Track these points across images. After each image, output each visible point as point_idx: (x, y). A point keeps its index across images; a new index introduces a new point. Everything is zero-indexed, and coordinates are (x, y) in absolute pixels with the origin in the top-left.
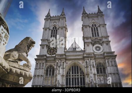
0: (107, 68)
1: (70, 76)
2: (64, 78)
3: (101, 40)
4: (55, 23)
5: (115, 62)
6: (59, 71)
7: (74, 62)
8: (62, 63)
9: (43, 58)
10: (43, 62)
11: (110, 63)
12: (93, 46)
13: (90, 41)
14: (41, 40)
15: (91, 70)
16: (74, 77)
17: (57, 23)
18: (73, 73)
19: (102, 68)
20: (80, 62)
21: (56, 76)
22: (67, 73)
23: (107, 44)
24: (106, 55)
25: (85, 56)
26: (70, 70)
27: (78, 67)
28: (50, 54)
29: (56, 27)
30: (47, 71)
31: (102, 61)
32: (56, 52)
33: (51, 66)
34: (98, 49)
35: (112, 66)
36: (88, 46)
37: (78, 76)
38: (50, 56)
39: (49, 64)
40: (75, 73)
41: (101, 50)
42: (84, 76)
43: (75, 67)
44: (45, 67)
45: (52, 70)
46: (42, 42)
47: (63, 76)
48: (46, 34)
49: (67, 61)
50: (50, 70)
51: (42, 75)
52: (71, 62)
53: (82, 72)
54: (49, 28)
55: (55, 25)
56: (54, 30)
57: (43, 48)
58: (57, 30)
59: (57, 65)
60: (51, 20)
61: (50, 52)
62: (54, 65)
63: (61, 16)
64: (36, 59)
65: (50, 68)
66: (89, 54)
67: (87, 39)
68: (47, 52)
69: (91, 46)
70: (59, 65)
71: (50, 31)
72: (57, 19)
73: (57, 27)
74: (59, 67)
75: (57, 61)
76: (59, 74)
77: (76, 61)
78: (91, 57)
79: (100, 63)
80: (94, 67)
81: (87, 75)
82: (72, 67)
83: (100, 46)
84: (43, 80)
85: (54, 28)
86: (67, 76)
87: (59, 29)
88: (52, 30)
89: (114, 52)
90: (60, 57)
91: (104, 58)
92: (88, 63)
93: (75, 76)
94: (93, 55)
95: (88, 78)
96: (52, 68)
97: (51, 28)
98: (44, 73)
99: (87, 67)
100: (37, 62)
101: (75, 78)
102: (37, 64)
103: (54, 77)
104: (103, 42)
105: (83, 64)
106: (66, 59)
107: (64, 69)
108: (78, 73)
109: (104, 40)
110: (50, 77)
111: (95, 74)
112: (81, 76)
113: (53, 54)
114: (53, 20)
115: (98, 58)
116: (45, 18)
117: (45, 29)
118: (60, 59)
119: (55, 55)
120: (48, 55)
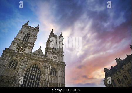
0: (58, 72)
1: (29, 72)
2: (24, 72)
3: (58, 53)
4: (30, 31)
5: (64, 69)
6: (22, 65)
7: (36, 62)
8: (26, 60)
9: (11, 52)
10: (10, 55)
11: (61, 69)
12: (53, 55)
13: (51, 51)
14: (14, 38)
15: (47, 70)
16: (32, 73)
17: (32, 32)
18: (32, 70)
19: (55, 71)
20: (41, 63)
21: (17, 69)
22: (28, 69)
23: (62, 57)
24: (59, 63)
25: (45, 59)
26: (31, 67)
27: (37, 66)
28: (18, 51)
29: (29, 34)
30: (11, 63)
31: (55, 67)
32: (24, 51)
33: (15, 60)
34: (55, 58)
35: (62, 71)
36: (49, 54)
37: (36, 73)
38: (18, 52)
39: (14, 58)
40: (34, 71)
41: (57, 59)
42: (40, 74)
43: (35, 66)
44: (10, 60)
45: (15, 64)
46: (14, 40)
47: (24, 70)
48: (20, 35)
49: (31, 60)
50: (14, 64)
51: (4, 65)
52: (33, 61)
53: (40, 71)
54: (24, 32)
55: (29, 32)
56: (28, 36)
57: (14, 45)
58: (29, 36)
59: (22, 61)
60: (27, 28)
61: (19, 49)
62: (18, 60)
63: (36, 28)
64: (3, 51)
65: (14, 62)
66: (49, 59)
67: (49, 49)
68: (16, 49)
69: (51, 54)
70: (23, 61)
71: (24, 35)
72: (33, 29)
73: (31, 34)
74: (23, 62)
75: (23, 58)
76: (21, 68)
77: (38, 62)
78: (50, 62)
79: (54, 68)
80: (50, 69)
81: (43, 73)
82: (33, 66)
83: (57, 56)
84: (4, 70)
85: (28, 34)
86: (27, 71)
87: (31, 36)
88: (26, 35)
89: (65, 63)
90: (26, 55)
91: (58, 65)
92: (46, 66)
93: (34, 73)
94: (51, 61)
95: (43, 77)
96: (16, 62)
97: (26, 33)
98: (7, 65)
99: (45, 68)
100: (4, 54)
101: (33, 75)
102: (3, 55)
103: (15, 70)
104: (59, 55)
105: (43, 65)
106: (30, 59)
107: (27, 65)
108: (36, 71)
109: (60, 53)
110: (11, 69)
111: (49, 75)
112: (38, 73)
113: (20, 52)
114: (29, 28)
115: (54, 64)
116: (23, 25)
117: (21, 32)
118: (26, 57)
119: (22, 53)
120: (16, 51)
